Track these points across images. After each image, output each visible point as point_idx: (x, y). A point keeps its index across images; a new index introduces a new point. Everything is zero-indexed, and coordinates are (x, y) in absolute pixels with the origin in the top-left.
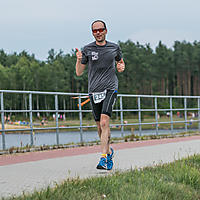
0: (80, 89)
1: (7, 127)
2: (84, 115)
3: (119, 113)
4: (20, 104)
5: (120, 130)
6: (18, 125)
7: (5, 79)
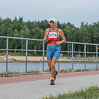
0: (96, 42)
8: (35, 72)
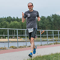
0: (41, 28)
1: (19, 40)
2: (42, 36)
3: (52, 36)
4: (23, 33)
5: (53, 41)
6: (22, 39)
7: (18, 25)
8: (4, 48)
